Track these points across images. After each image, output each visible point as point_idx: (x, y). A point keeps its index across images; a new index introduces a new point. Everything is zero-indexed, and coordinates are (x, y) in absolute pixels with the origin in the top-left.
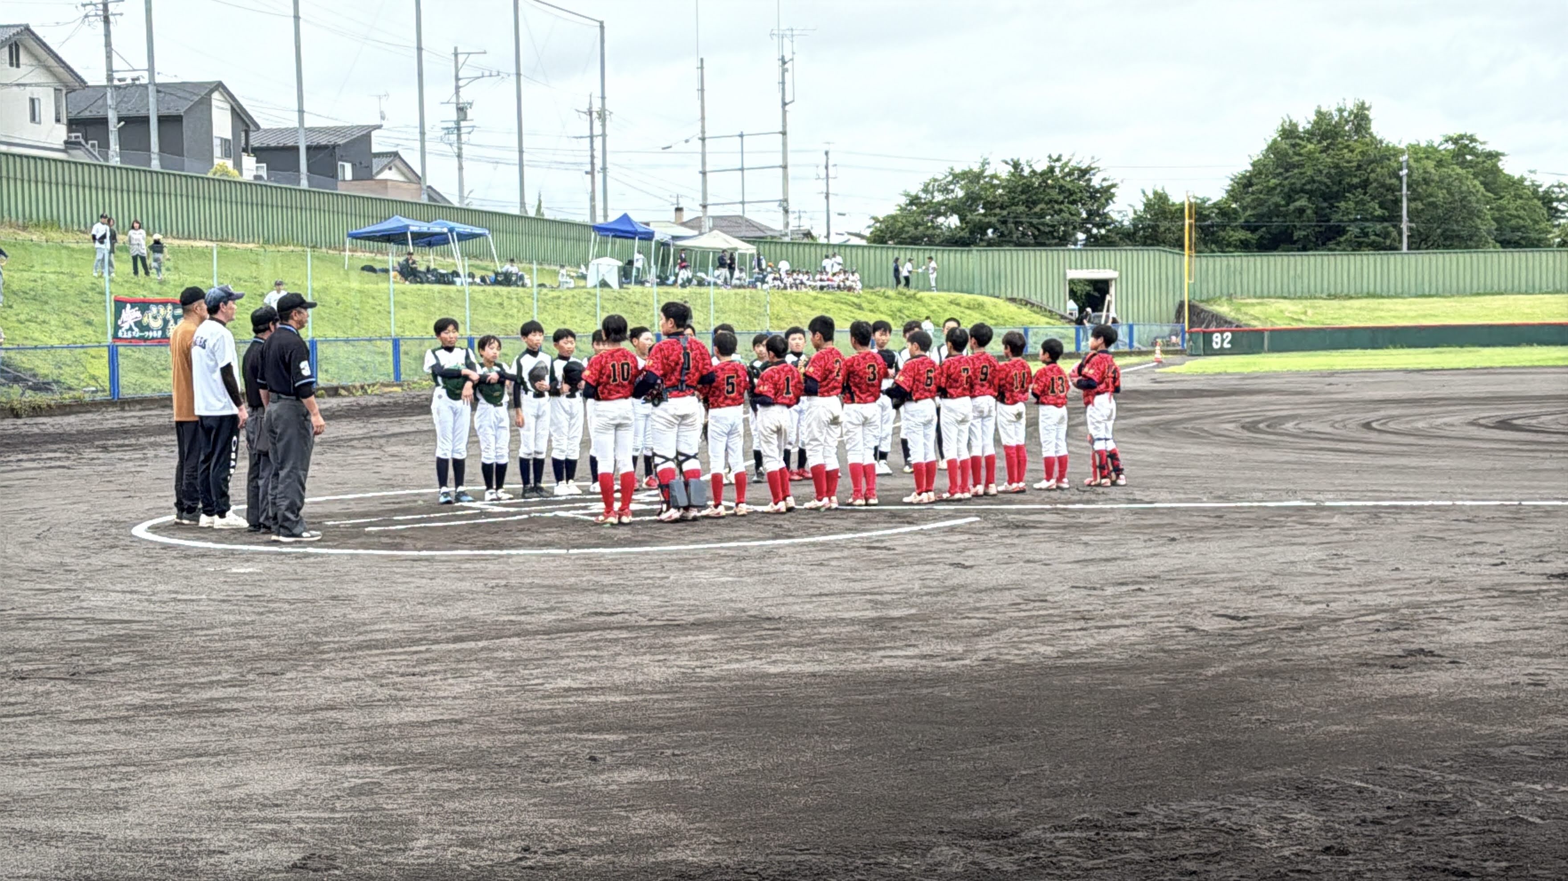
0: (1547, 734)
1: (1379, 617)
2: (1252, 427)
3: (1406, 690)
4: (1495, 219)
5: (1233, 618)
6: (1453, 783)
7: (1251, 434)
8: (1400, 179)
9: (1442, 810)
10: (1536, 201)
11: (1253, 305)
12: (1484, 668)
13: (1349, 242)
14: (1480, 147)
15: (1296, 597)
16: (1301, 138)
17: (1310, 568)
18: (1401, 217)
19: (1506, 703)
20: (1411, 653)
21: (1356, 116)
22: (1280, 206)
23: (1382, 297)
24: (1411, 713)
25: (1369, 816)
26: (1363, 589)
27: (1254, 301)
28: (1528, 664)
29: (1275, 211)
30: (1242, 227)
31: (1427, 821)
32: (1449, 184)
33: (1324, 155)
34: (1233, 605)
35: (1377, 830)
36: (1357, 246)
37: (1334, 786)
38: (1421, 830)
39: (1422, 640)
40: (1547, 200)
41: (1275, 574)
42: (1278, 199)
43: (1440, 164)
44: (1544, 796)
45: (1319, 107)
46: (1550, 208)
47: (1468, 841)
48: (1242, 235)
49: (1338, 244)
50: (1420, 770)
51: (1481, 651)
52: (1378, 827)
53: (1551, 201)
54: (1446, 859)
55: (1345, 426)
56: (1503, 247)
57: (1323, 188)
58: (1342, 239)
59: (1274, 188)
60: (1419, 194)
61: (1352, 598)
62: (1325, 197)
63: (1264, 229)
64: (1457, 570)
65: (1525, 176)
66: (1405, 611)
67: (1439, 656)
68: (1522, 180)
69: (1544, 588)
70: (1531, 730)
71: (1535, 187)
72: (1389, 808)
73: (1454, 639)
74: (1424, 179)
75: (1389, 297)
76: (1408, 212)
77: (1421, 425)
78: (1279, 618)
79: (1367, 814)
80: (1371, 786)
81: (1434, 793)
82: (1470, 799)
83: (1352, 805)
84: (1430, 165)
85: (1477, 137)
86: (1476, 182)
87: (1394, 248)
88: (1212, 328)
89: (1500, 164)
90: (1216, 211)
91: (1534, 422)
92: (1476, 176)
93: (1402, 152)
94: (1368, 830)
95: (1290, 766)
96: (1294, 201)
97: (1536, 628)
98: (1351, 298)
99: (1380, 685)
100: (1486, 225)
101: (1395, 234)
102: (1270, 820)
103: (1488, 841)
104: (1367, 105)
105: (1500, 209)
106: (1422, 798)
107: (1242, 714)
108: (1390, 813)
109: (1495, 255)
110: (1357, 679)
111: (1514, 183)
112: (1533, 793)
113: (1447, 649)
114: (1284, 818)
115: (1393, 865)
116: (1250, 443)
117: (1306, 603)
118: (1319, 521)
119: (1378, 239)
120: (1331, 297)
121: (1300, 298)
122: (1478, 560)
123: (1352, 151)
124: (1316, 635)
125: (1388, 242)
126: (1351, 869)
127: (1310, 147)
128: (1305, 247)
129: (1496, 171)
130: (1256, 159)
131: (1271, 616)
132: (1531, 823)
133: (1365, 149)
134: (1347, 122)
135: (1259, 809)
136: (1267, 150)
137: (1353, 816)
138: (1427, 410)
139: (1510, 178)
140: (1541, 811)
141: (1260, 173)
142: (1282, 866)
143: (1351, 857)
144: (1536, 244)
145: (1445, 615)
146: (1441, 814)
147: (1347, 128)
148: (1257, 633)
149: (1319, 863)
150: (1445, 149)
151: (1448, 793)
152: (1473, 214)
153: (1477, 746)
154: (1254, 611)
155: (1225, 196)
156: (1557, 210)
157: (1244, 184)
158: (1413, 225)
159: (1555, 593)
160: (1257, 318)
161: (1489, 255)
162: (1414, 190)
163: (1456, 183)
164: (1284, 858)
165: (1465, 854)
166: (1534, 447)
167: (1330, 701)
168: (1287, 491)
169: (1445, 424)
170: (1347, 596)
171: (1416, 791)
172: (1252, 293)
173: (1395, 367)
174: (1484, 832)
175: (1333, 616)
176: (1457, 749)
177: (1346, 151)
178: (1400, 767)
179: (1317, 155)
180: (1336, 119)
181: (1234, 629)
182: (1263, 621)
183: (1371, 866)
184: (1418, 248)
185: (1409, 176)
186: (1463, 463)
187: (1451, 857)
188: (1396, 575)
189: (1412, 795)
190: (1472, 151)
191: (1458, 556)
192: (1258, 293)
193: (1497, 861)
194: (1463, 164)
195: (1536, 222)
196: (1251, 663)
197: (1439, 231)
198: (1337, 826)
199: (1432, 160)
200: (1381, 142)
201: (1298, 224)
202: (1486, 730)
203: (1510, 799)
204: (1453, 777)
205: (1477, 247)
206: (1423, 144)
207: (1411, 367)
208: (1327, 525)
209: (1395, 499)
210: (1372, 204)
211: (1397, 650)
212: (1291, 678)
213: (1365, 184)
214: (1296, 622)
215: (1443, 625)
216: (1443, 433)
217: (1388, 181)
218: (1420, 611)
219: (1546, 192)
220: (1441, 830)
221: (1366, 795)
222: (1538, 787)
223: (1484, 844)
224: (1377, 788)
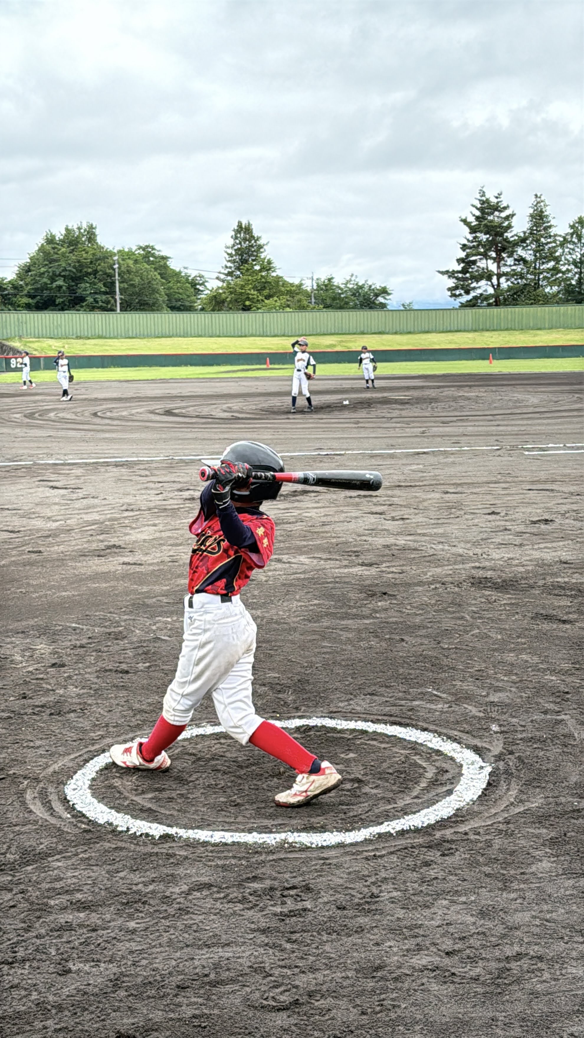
0: (177, 589)
1: (93, 527)
2: (31, 416)
3: (104, 569)
4: (166, 295)
5: (11, 532)
6: (125, 620)
7: (29, 421)
8: (114, 270)
9: (118, 637)
10: (187, 285)
11: (33, 342)
12: (147, 554)
13: (88, 305)
14: (157, 253)
15: (48, 518)
16: (58, 244)
17: (57, 500)
18: (115, 292)
19: (157, 573)
20: (109, 547)
21: (88, 232)
22: (47, 284)
23: (105, 338)
24: (107, 582)
25: (78, 643)
26: (86, 511)
27: (34, 340)
28: (170, 550)
29: (45, 287)
30: (26, 295)
31: (109, 644)
32: (142, 274)
33: (71, 254)
34: (12, 524)
35: (82, 651)
36: (92, 308)
37: (61, 628)
38: (106, 649)
39: (116, 539)
40: (194, 284)
41: (37, 505)
42: (45, 280)
43: (136, 261)
44: (172, 624)
45: (67, 226)
46: (196, 289)
47: (130, 653)
48: (25, 300)
49: (82, 307)
50: (109, 615)
51: (146, 544)
52: (83, 649)
53: (196, 284)
54: (118, 664)
55: (82, 415)
56: (172, 310)
57: (72, 274)
58: (84, 304)
59: (43, 273)
60: (125, 279)
61: (79, 517)
62: (73, 279)
63: (39, 297)
64: (137, 498)
65: (182, 270)
66: (107, 523)
67: (124, 548)
68: (180, 272)
69: (182, 506)
70: (168, 588)
71: (187, 276)
72: (90, 638)
73: (133, 538)
74: (128, 271)
75: (110, 338)
76: (120, 289)
77: (124, 413)
78: (38, 530)
79: (77, 642)
80: (81, 626)
81: (115, 627)
82: (133, 629)
83: (70, 637)
84: (131, 262)
85: (156, 247)
86: (156, 273)
87: (112, 310)
88: (10, 356)
89: (168, 263)
90: (10, 286)
91: (184, 411)
92: (156, 269)
93: (115, 255)
94: (77, 651)
95: (37, 617)
96: (56, 281)
97: (176, 530)
98: (89, 338)
99: (90, 567)
100: (162, 298)
101: (113, 301)
102: (23, 651)
103: (140, 652)
104: (94, 226)
105: (169, 288)
106: (108, 630)
107: (12, 589)
108: (90, 641)
109: (167, 315)
110: (79, 564)
111: (176, 274)
112: (167, 622)
113: (128, 544)
114: (31, 649)
115: (89, 670)
116: (28, 426)
117: (54, 521)
118: (64, 472)
119: (104, 305)
120: (79, 337)
121: (60, 338)
122: (149, 492)
123: (87, 253)
124: (58, 540)
125: (109, 306)
126: (66, 675)
127: (63, 250)
128: (63, 308)
129: (166, 267)
130: (32, 255)
131: (33, 529)
132: (164, 640)
133: (94, 251)
134: (83, 236)
135: (17, 645)
136: (39, 250)
137: (69, 643)
138: (128, 405)
139: (174, 271)
140: (169, 633)
141: (35, 264)
142: (27, 677)
143: (66, 668)
144: (189, 309)
145: (129, 525)
146: (117, 639)
147: (83, 239)
148: (25, 540)
149: (48, 673)
150: (139, 254)
151: (122, 626)
152: (155, 291)
153: (139, 599)
154: (24, 527)
155: (15, 277)
156: (199, 290)
157: (26, 270)
158: (123, 297)
159: (187, 509)
160: (36, 350)
161: (163, 315)
162: (122, 277)
163: (145, 273)
164: (28, 672)
165: (127, 660)
166: (183, 426)
167: (63, 578)
168: (47, 454)
169: (137, 413)
170: (76, 516)
171: (105, 627)
172: (33, 336)
173: (114, 379)
174: (139, 647)
175: (68, 528)
176: (128, 601)
177: (83, 252)
178: (97, 614)
179: (67, 255)
180: (77, 233)
181: (11, 538)
182: (29, 532)
183: (77, 672)
184: (126, 311)
185: (119, 268)
186: (143, 435)
187: (120, 663)
188: (104, 502)
189: (103, 629)
190: (153, 255)
191: (138, 490)
192: (37, 335)
193: (144, 663)
194: (149, 262)
195: (189, 296)
196: (19, 558)
197: (137, 300)
198: (60, 651)
199: (132, 259)
200: (103, 248)
201: (58, 295)
202: (145, 589)
203: (154, 628)
204: (125, 617)
205: (158, 310)
206: (126, 250)
207: (122, 379)
208: (68, 474)
209: (107, 458)
210: (99, 284)
211: (102, 546)
212: (42, 566)
213: (95, 272)
214: (47, 532)
215: (128, 530)
216: (135, 418)
217: (108, 271)
218: (116, 522)
219: (192, 280)
220: (117, 648)
221: (78, 631)
222: (169, 620)
223: (138, 654)
224: (84, 627)
